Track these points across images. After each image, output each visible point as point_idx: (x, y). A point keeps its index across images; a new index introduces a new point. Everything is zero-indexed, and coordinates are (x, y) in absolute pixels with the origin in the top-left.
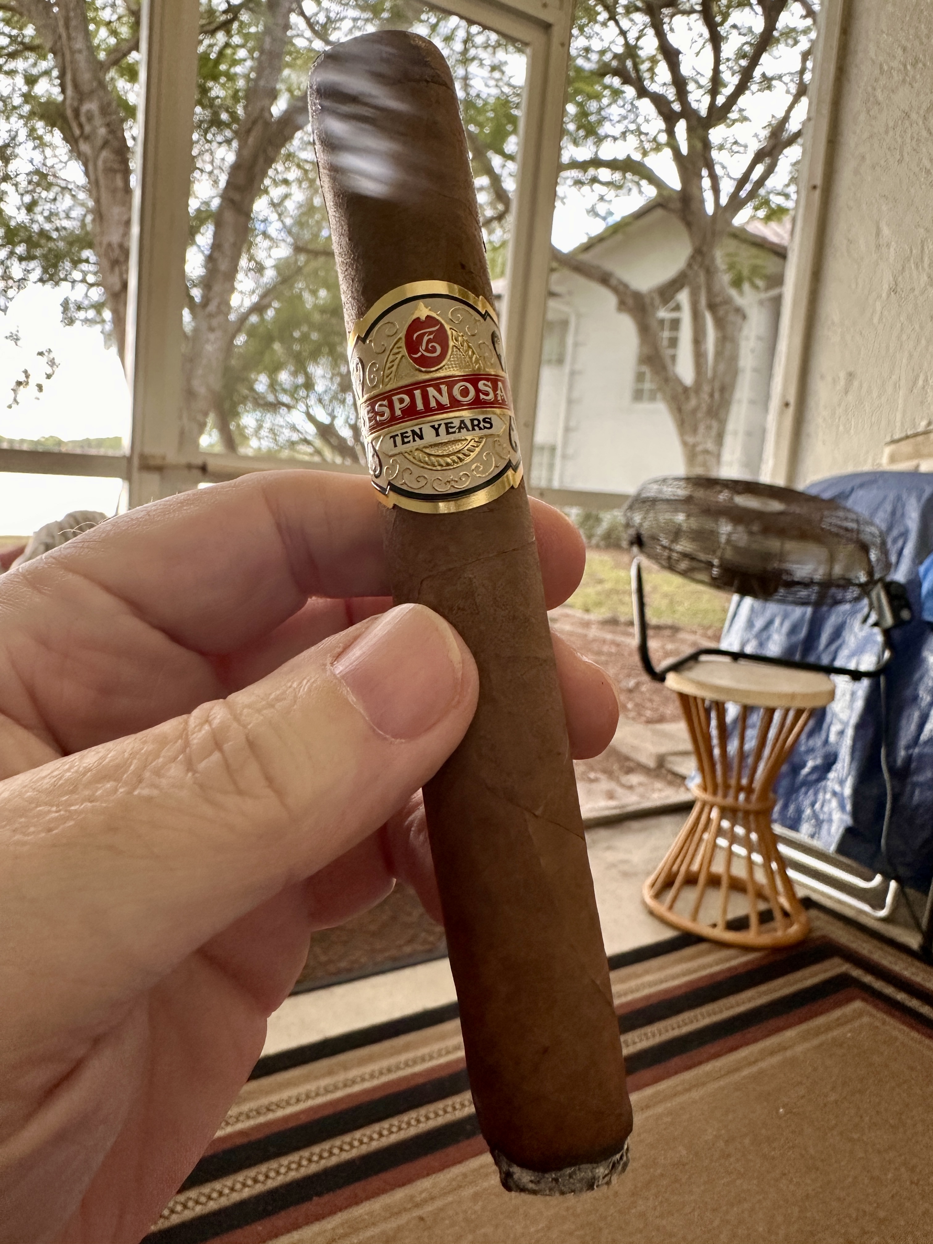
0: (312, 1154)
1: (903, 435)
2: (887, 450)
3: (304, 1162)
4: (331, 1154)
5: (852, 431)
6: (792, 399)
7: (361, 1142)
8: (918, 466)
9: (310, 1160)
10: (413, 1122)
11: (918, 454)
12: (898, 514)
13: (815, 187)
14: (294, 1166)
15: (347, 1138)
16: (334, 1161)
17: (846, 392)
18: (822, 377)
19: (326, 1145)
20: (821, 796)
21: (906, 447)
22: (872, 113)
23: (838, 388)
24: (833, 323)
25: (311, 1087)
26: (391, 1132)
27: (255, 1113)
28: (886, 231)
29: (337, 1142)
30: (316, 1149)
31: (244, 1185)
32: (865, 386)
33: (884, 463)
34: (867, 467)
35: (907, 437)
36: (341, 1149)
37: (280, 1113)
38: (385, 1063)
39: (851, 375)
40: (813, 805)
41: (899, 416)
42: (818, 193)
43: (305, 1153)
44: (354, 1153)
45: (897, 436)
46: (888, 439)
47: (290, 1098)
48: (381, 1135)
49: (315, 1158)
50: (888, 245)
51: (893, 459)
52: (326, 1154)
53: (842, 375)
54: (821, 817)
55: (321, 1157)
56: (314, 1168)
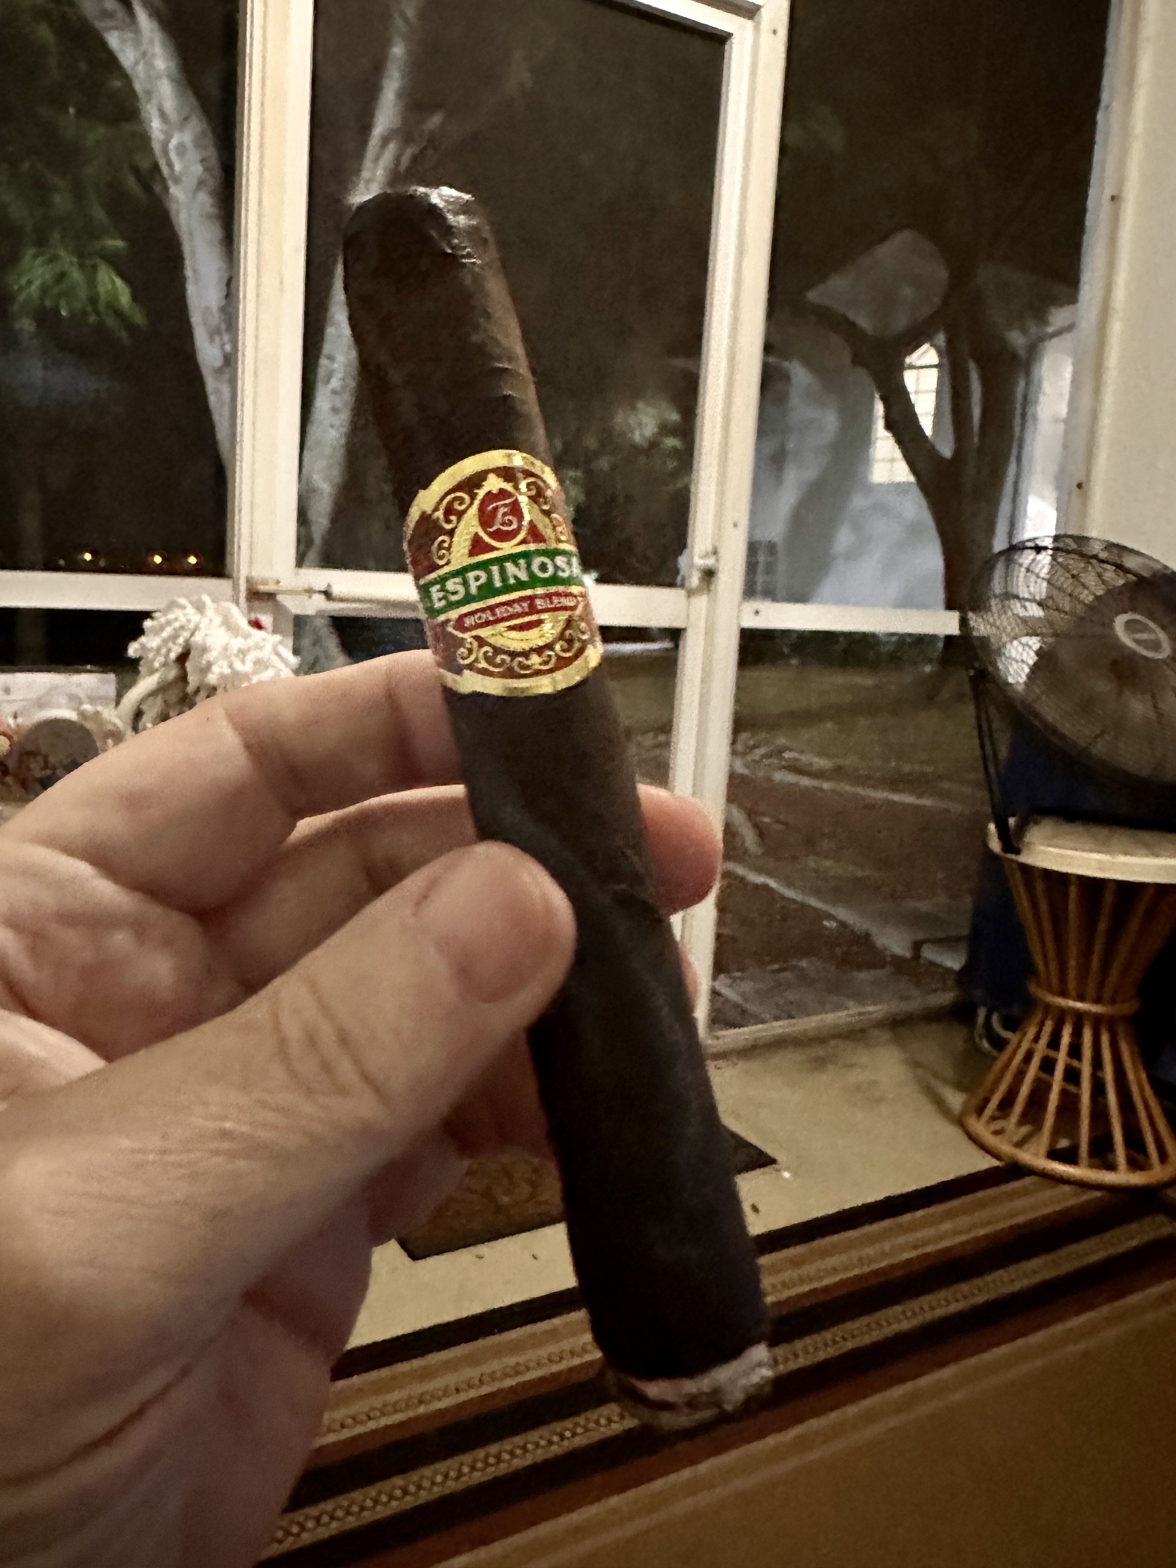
0: (476, 1460)
3: (466, 1469)
4: (499, 1459)
7: (537, 1445)
9: (473, 1468)
14: (452, 1474)
15: (519, 1440)
16: (503, 1469)
19: (493, 1449)
26: (574, 1435)
29: (507, 1445)
30: (481, 1453)
31: (391, 1498)
36: (512, 1454)
43: (467, 1458)
44: (529, 1460)
48: (562, 1437)
49: (480, 1465)
52: (492, 1460)
55: (487, 1465)
56: (478, 1477)
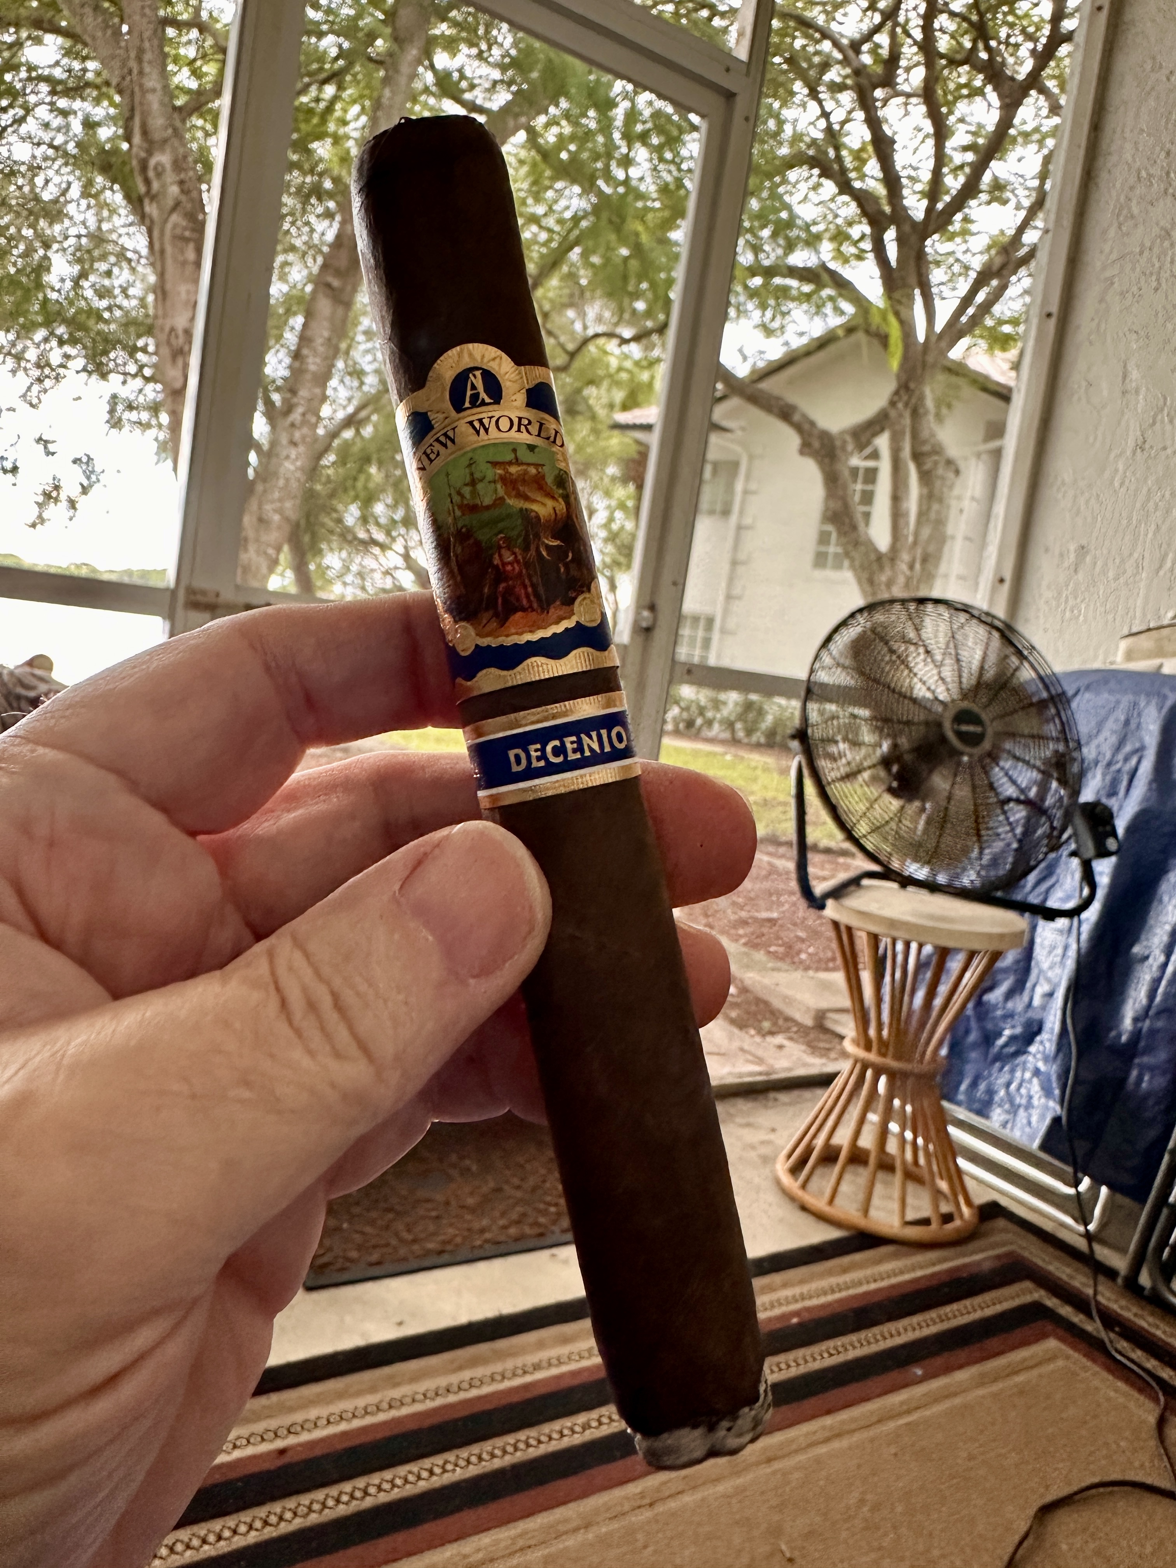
0: (341, 1493)
1: (1144, 627)
2: (1123, 645)
3: (330, 1503)
4: (366, 1493)
5: (1081, 618)
6: (1008, 575)
7: (406, 1481)
8: (1161, 666)
9: (338, 1501)
10: (474, 1459)
11: (1160, 652)
12: (1133, 725)
13: (1049, 315)
14: (316, 1507)
15: (388, 1475)
16: (369, 1502)
17: (1076, 571)
18: (1047, 550)
19: (360, 1482)
20: (1018, 1074)
21: (1146, 642)
22: (1124, 229)
23: (1066, 564)
24: (1063, 483)
25: (347, 1405)
26: (445, 1471)
27: (272, 1435)
28: (1135, 374)
29: (375, 1478)
30: (347, 1487)
31: (251, 1528)
32: (1099, 564)
33: (1119, 661)
34: (1097, 665)
35: (1149, 630)
36: (380, 1489)
37: (305, 1437)
38: (442, 1382)
39: (1082, 549)
40: (1008, 1085)
41: (1139, 602)
42: (1052, 322)
43: (334, 1491)
44: (396, 1494)
45: (1135, 629)
46: (1126, 631)
47: (318, 1418)
48: (431, 1473)
49: (345, 1498)
50: (1137, 392)
51: (1130, 656)
52: (358, 1494)
53: (1072, 547)
54: (1018, 1100)
55: (352, 1497)
56: (342, 1510)
